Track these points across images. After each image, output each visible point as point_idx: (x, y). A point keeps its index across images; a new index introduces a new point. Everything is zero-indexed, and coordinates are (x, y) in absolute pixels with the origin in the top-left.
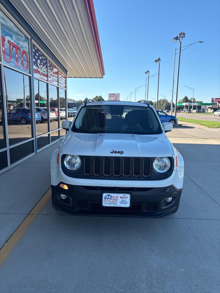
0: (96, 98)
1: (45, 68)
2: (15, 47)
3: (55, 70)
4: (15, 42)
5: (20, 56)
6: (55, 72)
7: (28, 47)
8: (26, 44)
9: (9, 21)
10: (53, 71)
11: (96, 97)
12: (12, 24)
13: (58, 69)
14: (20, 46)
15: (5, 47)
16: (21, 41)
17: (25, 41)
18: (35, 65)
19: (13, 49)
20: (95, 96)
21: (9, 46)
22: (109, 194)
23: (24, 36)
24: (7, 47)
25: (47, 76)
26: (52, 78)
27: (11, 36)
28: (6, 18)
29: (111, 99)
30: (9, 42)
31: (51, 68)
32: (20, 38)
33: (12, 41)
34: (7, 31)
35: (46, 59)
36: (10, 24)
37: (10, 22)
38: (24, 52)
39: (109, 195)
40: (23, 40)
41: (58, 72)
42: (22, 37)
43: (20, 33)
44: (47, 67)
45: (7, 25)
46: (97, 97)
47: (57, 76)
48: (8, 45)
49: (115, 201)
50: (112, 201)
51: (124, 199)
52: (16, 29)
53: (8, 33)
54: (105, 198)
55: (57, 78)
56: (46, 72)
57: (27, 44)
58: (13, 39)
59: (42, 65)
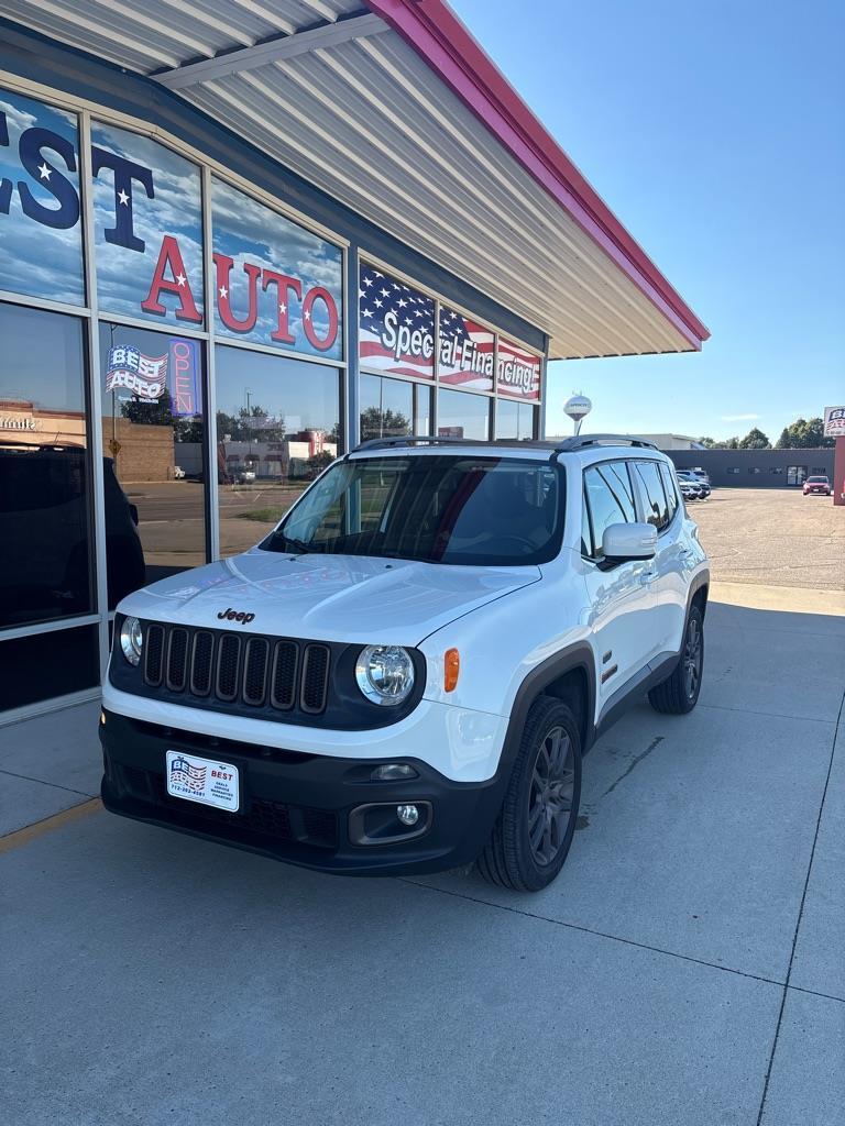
0: (796, 430)
1: (423, 335)
2: (276, 282)
3: (478, 338)
4: (274, 265)
5: (298, 306)
6: (478, 345)
7: (338, 275)
8: (329, 267)
9: (253, 206)
10: (466, 342)
11: (799, 426)
12: (268, 214)
13: (494, 334)
14: (300, 275)
15: (231, 287)
16: (305, 260)
17: (329, 256)
18: (371, 331)
19: (264, 289)
20: (795, 422)
21: (247, 282)
22: (182, 755)
23: (320, 242)
24: (236, 285)
25: (432, 361)
26: (462, 369)
27: (261, 251)
28: (240, 200)
29: (835, 430)
30: (248, 269)
31: (456, 333)
32: (303, 250)
33: (264, 265)
34: (241, 236)
35: (432, 305)
36: (256, 215)
37: (255, 208)
38: (320, 293)
39: (182, 760)
40: (319, 256)
41: (494, 344)
42: (314, 246)
43: (305, 236)
44: (432, 332)
45: (244, 219)
46: (802, 422)
47: (490, 358)
48: (246, 278)
49: (199, 783)
50: (192, 781)
51: (221, 781)
52: (283, 227)
53: (247, 242)
54: (173, 770)
55: (491, 365)
56: (426, 347)
57: (338, 266)
58: (268, 259)
59: (410, 327)
